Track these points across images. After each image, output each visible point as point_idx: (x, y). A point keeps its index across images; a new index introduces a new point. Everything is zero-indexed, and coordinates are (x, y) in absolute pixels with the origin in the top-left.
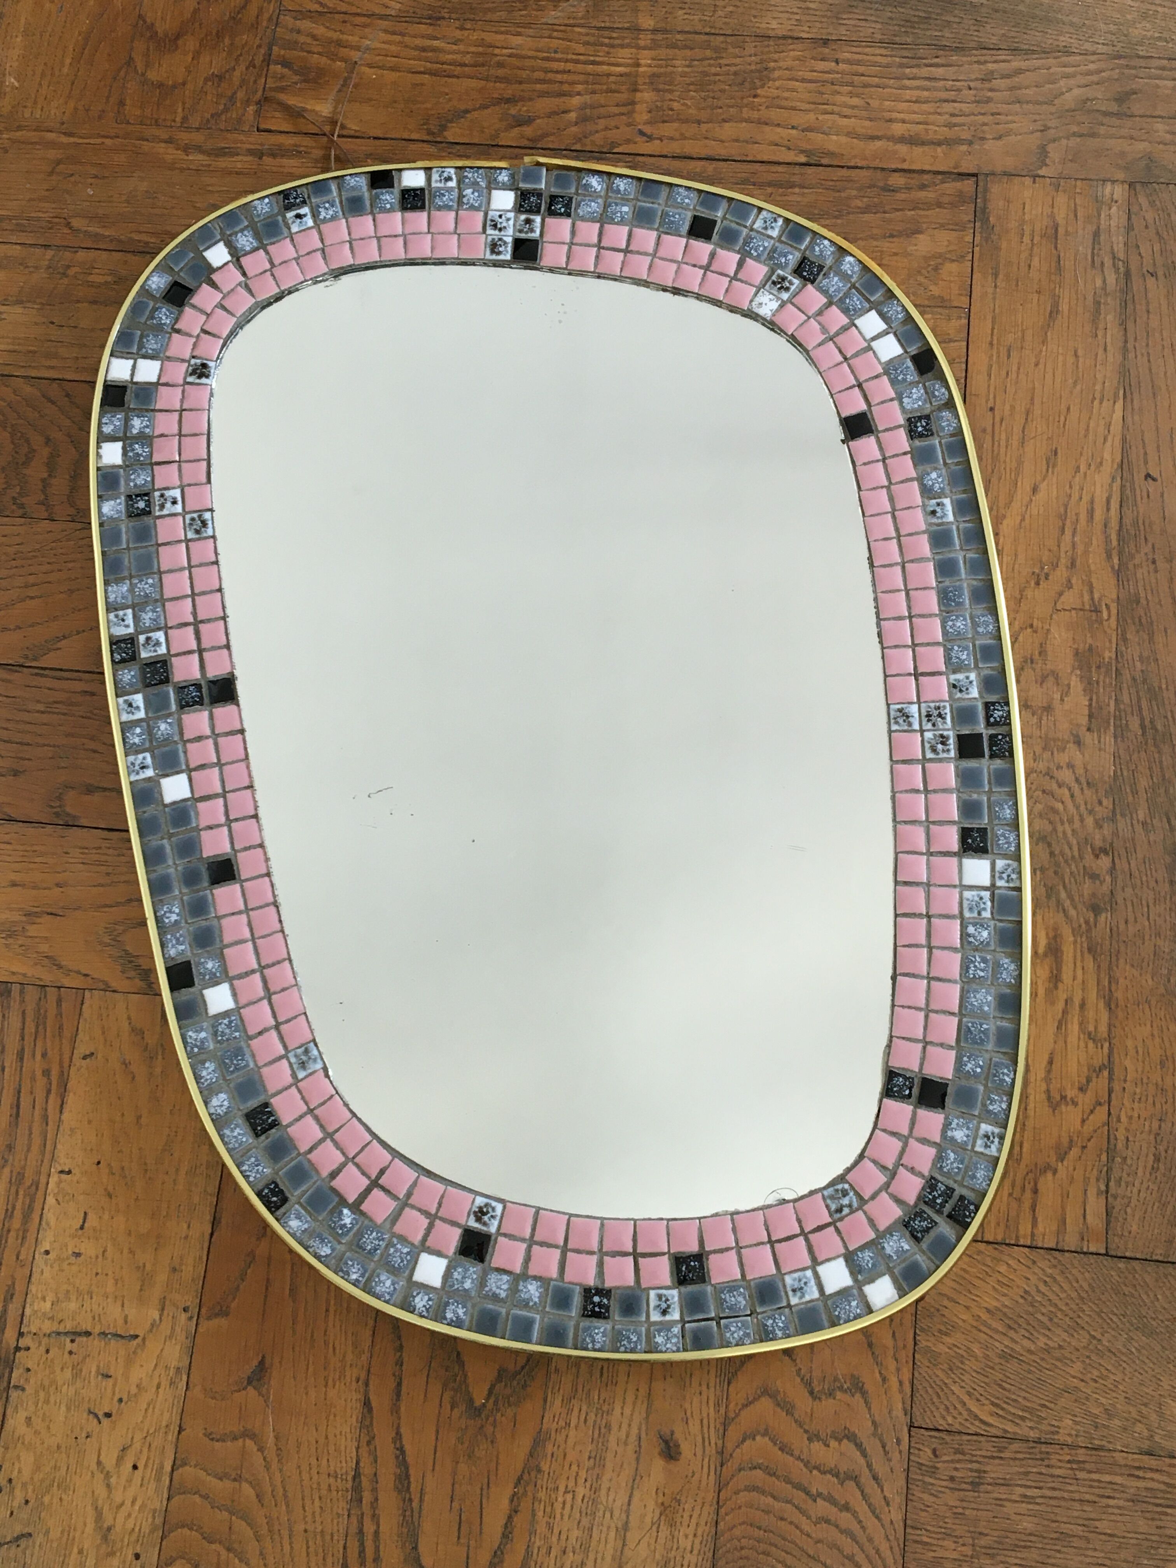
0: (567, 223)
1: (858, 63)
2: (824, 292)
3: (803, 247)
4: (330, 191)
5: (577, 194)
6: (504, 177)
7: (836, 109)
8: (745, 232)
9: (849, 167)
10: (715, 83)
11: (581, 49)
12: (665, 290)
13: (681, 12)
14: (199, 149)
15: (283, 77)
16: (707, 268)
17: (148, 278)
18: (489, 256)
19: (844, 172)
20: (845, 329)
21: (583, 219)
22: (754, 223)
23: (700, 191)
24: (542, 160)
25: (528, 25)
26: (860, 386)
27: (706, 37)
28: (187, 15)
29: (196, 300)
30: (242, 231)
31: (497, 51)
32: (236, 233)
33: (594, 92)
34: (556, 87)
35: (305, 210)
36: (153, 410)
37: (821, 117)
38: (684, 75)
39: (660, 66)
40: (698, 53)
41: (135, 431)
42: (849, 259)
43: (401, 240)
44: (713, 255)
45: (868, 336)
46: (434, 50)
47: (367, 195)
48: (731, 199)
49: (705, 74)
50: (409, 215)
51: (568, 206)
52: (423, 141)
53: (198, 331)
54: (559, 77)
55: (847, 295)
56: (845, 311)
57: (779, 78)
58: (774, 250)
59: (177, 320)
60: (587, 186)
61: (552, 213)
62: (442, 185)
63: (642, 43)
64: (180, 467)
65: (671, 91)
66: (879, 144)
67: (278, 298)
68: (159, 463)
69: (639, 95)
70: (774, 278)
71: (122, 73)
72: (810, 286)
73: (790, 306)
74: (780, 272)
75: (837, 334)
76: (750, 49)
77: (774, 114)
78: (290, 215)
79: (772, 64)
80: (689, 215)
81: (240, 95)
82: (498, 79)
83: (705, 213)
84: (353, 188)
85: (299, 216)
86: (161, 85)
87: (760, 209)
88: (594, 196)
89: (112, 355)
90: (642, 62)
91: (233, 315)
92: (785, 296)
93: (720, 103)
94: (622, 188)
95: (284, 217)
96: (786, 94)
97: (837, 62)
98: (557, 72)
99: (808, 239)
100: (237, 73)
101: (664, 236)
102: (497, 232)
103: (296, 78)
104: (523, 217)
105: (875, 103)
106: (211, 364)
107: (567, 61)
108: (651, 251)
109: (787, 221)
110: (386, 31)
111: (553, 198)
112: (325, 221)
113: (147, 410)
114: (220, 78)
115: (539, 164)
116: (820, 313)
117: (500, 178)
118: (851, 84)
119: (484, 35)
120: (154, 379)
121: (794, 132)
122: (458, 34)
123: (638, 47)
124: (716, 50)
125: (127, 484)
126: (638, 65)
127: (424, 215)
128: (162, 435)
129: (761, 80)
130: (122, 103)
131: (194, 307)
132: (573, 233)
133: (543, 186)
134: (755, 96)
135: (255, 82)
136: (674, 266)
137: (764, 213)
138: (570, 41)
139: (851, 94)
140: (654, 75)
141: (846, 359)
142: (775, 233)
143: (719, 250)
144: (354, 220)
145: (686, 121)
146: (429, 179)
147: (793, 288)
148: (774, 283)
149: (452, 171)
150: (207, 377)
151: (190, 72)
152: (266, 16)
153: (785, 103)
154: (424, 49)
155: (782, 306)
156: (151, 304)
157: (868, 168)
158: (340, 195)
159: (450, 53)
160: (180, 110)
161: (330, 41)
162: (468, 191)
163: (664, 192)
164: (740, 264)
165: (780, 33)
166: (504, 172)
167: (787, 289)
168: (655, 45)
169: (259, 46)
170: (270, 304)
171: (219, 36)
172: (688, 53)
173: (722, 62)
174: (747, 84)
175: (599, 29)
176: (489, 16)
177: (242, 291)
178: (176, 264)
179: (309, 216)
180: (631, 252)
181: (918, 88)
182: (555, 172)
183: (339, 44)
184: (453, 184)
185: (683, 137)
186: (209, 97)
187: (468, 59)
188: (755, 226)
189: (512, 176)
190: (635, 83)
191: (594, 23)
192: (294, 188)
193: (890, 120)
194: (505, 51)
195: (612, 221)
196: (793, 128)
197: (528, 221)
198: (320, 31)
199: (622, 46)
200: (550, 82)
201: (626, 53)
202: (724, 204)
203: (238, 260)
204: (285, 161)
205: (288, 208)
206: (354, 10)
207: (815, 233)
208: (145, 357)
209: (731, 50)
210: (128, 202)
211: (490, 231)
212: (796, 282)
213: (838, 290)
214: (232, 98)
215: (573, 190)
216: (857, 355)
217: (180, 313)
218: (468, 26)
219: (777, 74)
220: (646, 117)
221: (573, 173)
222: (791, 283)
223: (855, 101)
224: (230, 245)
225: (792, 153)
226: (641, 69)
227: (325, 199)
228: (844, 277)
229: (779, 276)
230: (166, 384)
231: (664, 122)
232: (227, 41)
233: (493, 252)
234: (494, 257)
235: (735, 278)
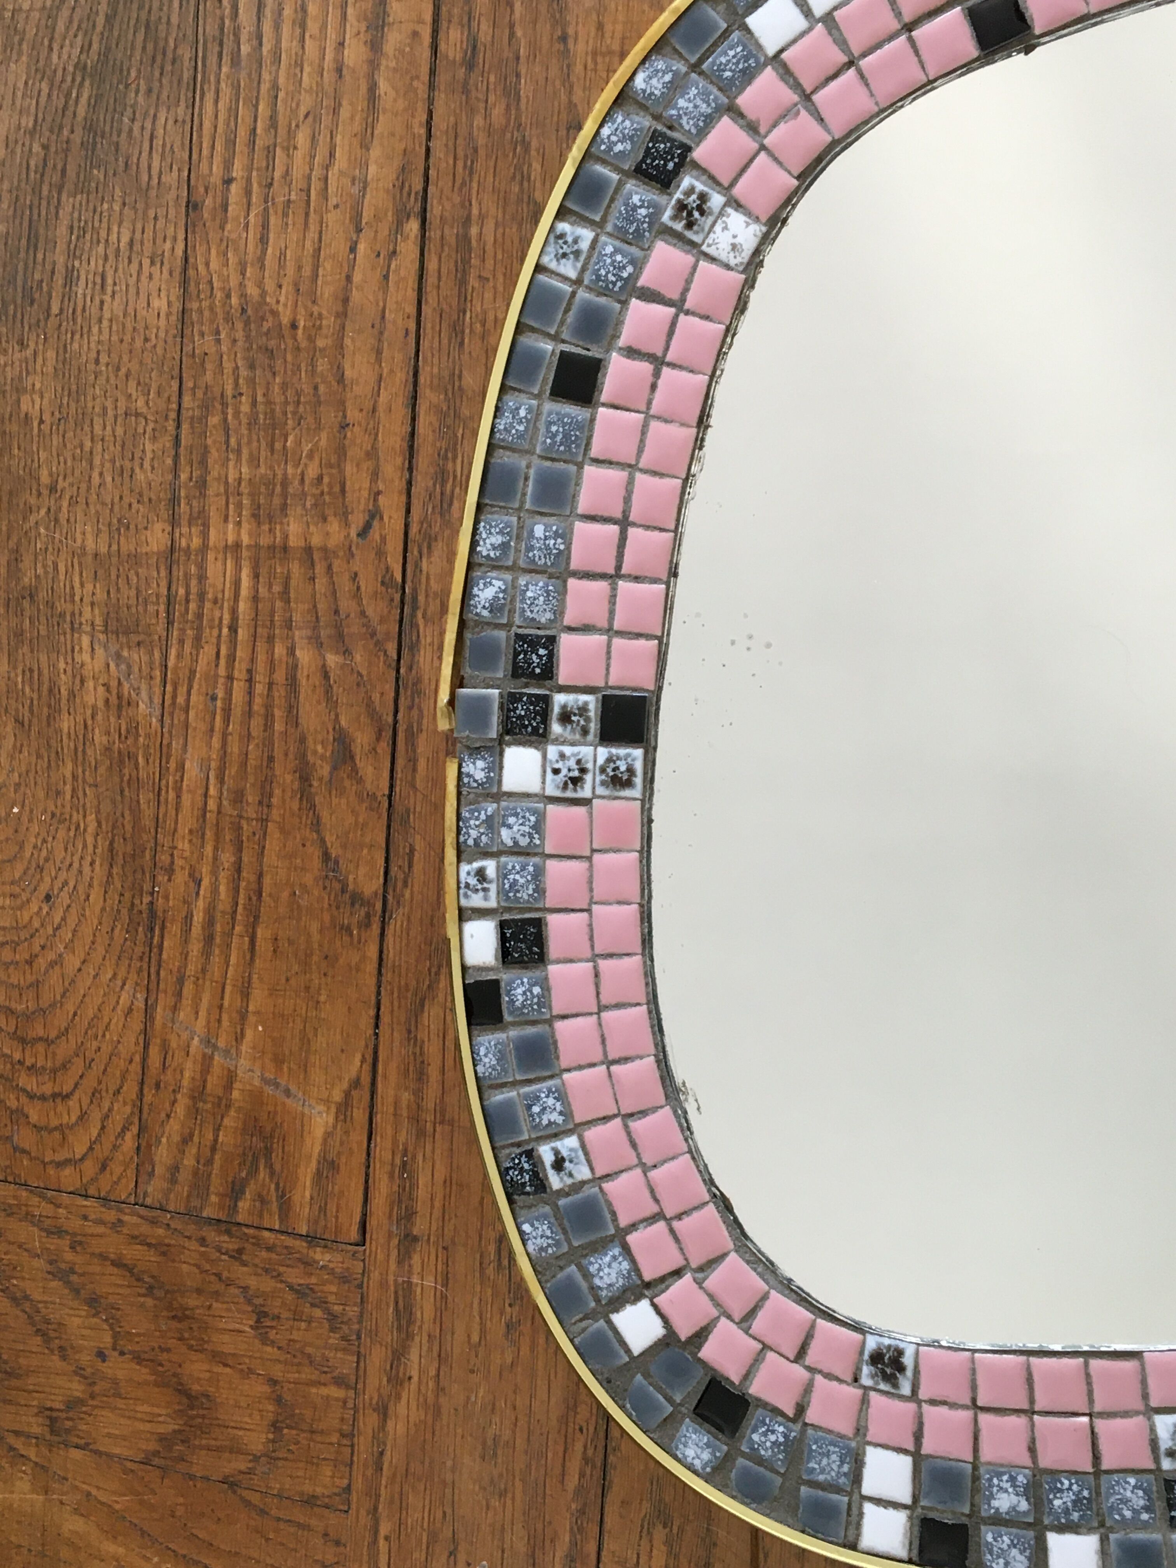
0: (567, 642)
1: (231, 143)
2: (709, 121)
3: (615, 177)
4: (509, 1103)
5: (508, 626)
6: (477, 769)
7: (317, 173)
8: (583, 294)
9: (429, 136)
10: (269, 402)
11: (208, 651)
12: (699, 443)
13: (140, 476)
14: (398, 1355)
15: (262, 1200)
16: (658, 362)
17: (690, 1468)
18: (636, 792)
19: (437, 145)
20: (786, 73)
21: (559, 612)
22: (565, 279)
23: (504, 389)
24: (444, 696)
25: (164, 752)
26: (909, 27)
27: (185, 426)
28: (143, 1373)
29: (733, 1373)
30: (587, 1276)
31: (212, 805)
32: (593, 1289)
33: (288, 624)
34: (279, 693)
35: (546, 1153)
36: (975, 1468)
37: (333, 201)
38: (254, 461)
39: (239, 506)
40: (214, 439)
41: (1024, 1506)
42: (639, 82)
43: (603, 964)
44: (631, 352)
45: (801, 23)
46: (210, 922)
47: (513, 1033)
48: (520, 329)
49: (253, 422)
50: (554, 948)
51: (533, 643)
52: (382, 934)
53: (798, 1369)
54: (259, 689)
55: (714, 78)
56: (748, 76)
57: (260, 284)
58: (621, 235)
59: (776, 1411)
60: (494, 607)
61: (548, 672)
62: (493, 887)
63: (196, 542)
64: (1102, 1415)
65: (285, 483)
66: (383, 86)
67: (725, 1205)
68: (1096, 1458)
69: (293, 542)
70: (679, 226)
71: (255, 1498)
72: (698, 154)
73: (737, 191)
74: (666, 217)
75: (797, 86)
76: (204, 344)
77: (327, 291)
78: (555, 1181)
79: (234, 301)
80: (549, 406)
81: (295, 1276)
82: (265, 801)
83: (547, 375)
84: (501, 1058)
85: (559, 1164)
86: (275, 1426)
87: (539, 268)
88: (512, 592)
89: (853, 1546)
90: (231, 539)
91: (765, 1297)
92: (716, 200)
93: (307, 388)
94: (498, 540)
95: (561, 1193)
96: (290, 269)
97: (228, 181)
98: (250, 693)
99: (599, 168)
100: (252, 1282)
101: (594, 453)
102: (588, 778)
103: (263, 1174)
104: (556, 728)
105: (306, 102)
106: (872, 1343)
107: (230, 678)
108: (623, 475)
109: (562, 213)
110: (175, 1009)
111: (517, 672)
112: (567, 1113)
113: (976, 1478)
114: (261, 1315)
115: (451, 702)
116: (752, 128)
117: (480, 775)
118: (270, 152)
119: (183, 830)
120: (905, 1463)
121: (361, 247)
122: (181, 877)
123: (204, 548)
124: (206, 407)
125: (1145, 1526)
126: (238, 545)
127: (553, 920)
128: (1032, 1450)
129: (263, 319)
130: (310, 1501)
131: (747, 1376)
132: (586, 629)
133: (497, 691)
134: (294, 326)
135: (269, 1249)
136: (654, 425)
137: (545, 260)
138: (193, 672)
139: (290, 148)
140: (255, 516)
141: (851, 64)
142: (586, 235)
143: (622, 342)
144: (566, 1057)
145: (341, 452)
146: (481, 913)
147: (700, 187)
148: (690, 225)
149: (465, 868)
150: (900, 1353)
151: (251, 1371)
152: (145, 1229)
153: (307, 271)
154: (209, 940)
155: (738, 206)
156: (741, 1461)
157: (431, 101)
158: (515, 1084)
159: (215, 890)
160: (324, 1391)
161: (194, 1112)
162: (506, 835)
163: (504, 458)
164: (651, 296)
165: (176, 291)
166: (468, 768)
167: (703, 197)
168: (201, 519)
169: (203, 1241)
170: (737, 1224)
171: (181, 1316)
172: (214, 454)
173: (229, 391)
174: (272, 343)
175: (170, 623)
176: (147, 821)
177: (714, 1280)
178: (658, 1408)
179: (558, 1144)
180: (626, 513)
181: (277, 27)
182: (467, 671)
183: (198, 1094)
184: (490, 867)
185: (372, 454)
186: (295, 1335)
187: (227, 858)
188: (573, 274)
189: (475, 751)
190: (272, 548)
191: (161, 629)
192: (503, 1173)
193: (339, 70)
194: (212, 791)
195: (564, 555)
196: (353, 249)
197: (565, 717)
198: (174, 1128)
199: (202, 578)
200: (268, 708)
201: (213, 569)
202: (529, 340)
203: (648, 1285)
204: (422, 1193)
205: (540, 1184)
206: (136, 1067)
207: (588, 156)
208: (857, 1478)
209: (209, 377)
210: (502, 1494)
211: (586, 792)
212: (687, 181)
213: (705, 95)
214: (300, 1292)
215: (502, 634)
216: (842, 43)
217: (765, 1405)
218: (164, 858)
219: (252, 290)
220: (334, 526)
221: (468, 635)
222: (691, 191)
223: (302, 138)
224: (618, 1301)
225: (402, 247)
226: (246, 540)
227: (521, 1113)
228: (676, 87)
229: (675, 218)
230: (918, 1436)
231: (343, 491)
232: (192, 1301)
233: (628, 784)
234: (638, 780)
235: (679, 305)
